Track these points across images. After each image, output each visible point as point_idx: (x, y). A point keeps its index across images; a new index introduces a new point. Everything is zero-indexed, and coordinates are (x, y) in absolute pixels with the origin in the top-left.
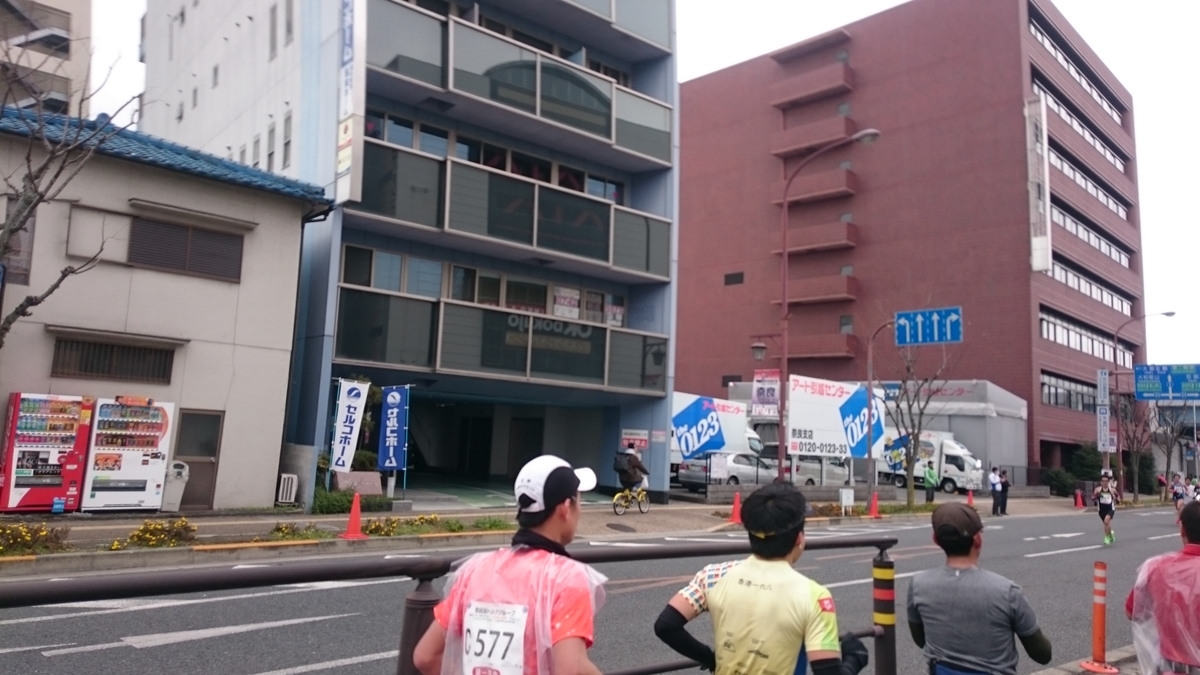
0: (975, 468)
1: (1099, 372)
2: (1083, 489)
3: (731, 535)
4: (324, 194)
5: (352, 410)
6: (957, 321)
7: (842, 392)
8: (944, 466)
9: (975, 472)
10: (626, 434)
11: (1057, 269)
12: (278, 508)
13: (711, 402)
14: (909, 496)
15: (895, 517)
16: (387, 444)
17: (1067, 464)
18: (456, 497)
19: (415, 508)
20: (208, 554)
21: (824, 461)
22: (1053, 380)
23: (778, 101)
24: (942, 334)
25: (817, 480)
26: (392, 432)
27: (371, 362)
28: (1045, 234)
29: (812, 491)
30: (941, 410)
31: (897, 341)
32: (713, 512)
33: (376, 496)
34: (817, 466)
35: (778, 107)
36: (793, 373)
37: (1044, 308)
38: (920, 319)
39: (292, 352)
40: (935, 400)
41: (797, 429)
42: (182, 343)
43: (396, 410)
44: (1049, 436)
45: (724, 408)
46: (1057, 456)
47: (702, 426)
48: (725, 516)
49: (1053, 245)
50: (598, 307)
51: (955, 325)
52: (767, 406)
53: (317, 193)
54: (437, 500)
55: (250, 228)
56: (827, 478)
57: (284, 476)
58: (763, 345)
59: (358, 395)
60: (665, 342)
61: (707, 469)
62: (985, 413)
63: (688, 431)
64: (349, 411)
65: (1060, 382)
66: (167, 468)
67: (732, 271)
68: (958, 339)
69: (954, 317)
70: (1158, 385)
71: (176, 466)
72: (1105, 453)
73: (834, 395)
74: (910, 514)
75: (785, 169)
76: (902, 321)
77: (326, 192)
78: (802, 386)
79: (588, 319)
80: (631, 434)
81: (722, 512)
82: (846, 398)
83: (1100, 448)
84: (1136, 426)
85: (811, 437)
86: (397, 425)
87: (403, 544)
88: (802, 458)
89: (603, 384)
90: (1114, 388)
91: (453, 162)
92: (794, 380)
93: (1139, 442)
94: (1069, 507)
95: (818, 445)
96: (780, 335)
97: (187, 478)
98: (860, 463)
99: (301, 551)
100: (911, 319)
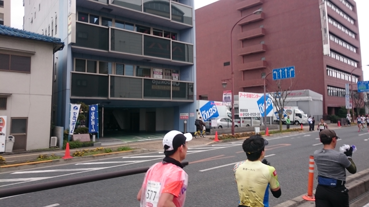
0: (305, 117)
1: (346, 85)
2: (340, 120)
3: (213, 146)
4: (61, 41)
5: (75, 114)
6: (293, 71)
7: (258, 96)
8: (295, 117)
9: (305, 118)
10: (181, 115)
11: (332, 54)
12: (51, 149)
13: (213, 102)
14: (280, 127)
15: (275, 135)
16: (92, 124)
17: (337, 114)
18: (120, 139)
19: (103, 144)
20: (7, 168)
21: (252, 119)
22: (332, 88)
23: (239, 8)
24: (288, 75)
25: (250, 124)
26: (93, 120)
27: (85, 97)
28: (327, 43)
29: (248, 128)
30: (291, 100)
31: (273, 79)
32: (209, 138)
33: (87, 142)
34: (250, 120)
35: (239, 10)
36: (240, 91)
37: (328, 66)
38: (281, 71)
39: (52, 96)
40: (289, 97)
41: (242, 109)
42: (9, 95)
43: (94, 113)
44: (330, 105)
45: (218, 104)
46: (333, 111)
47: (211, 110)
48: (213, 139)
49: (330, 47)
50: (169, 74)
51: (292, 72)
52: (228, 103)
53: (57, 40)
54: (113, 141)
55: (33, 54)
56: (253, 124)
57: (52, 137)
58: (226, 83)
59: (77, 109)
60: (193, 84)
61: (210, 124)
62: (309, 100)
63: (206, 112)
64: (74, 114)
65: (334, 89)
66: (6, 138)
67: (226, 61)
68: (294, 76)
69: (292, 69)
70: (365, 87)
71: (9, 137)
72: (348, 109)
73: (255, 98)
74: (281, 133)
75: (242, 29)
76: (275, 72)
77: (61, 40)
78: (243, 95)
79: (166, 78)
80: (183, 115)
81: (212, 138)
82: (259, 98)
83: (347, 108)
84: (358, 100)
85: (247, 111)
86: (94, 118)
87: (86, 159)
88: (245, 118)
89: (171, 99)
90: (351, 89)
91: (111, 28)
92: (240, 94)
93: (359, 105)
94: (336, 126)
95: (250, 113)
96: (231, 79)
97: (14, 141)
98: (265, 118)
99: (45, 164)
100: (278, 71)
